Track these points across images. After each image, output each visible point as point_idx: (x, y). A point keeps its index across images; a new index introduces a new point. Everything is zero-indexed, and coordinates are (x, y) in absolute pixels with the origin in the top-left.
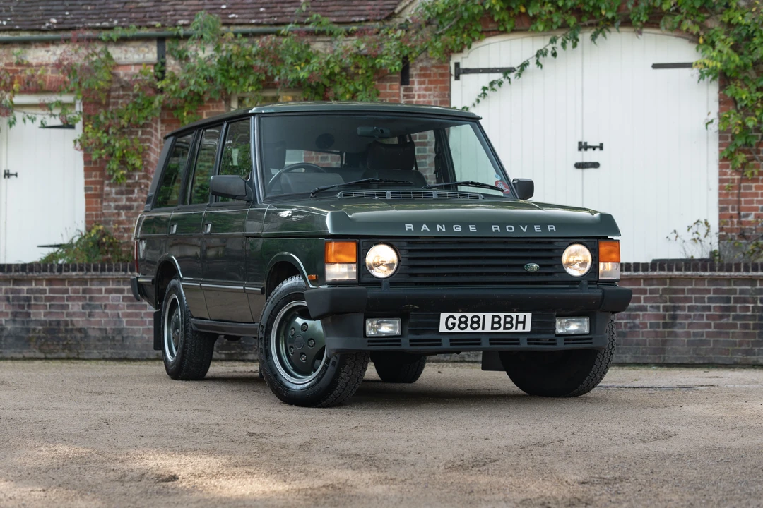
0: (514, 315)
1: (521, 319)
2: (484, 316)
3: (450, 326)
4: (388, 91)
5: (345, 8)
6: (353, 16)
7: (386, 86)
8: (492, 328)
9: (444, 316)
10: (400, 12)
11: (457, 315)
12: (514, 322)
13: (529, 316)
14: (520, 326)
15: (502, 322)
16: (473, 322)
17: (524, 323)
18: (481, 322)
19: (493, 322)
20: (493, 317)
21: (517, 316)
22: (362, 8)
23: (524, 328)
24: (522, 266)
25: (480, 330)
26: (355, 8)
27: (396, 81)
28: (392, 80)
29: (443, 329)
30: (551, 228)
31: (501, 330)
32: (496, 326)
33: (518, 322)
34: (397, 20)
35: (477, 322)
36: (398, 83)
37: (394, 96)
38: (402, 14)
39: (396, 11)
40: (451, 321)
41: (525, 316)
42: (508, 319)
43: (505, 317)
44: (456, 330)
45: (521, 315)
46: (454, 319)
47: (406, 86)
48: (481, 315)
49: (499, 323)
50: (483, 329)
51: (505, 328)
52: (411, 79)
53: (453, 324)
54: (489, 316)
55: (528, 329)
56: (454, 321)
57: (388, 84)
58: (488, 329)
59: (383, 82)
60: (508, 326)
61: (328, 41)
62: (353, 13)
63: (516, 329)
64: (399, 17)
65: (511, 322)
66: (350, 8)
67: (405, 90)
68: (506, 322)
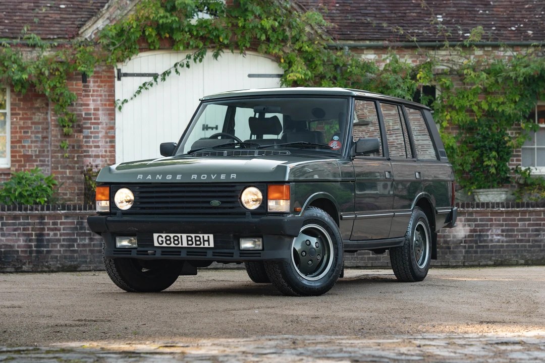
0: (201, 236)
1: (206, 238)
2: (181, 236)
3: (161, 242)
4: (75, 87)
5: (40, 28)
6: (47, 34)
7: (73, 83)
8: (188, 244)
9: (155, 236)
10: (82, 33)
11: (164, 235)
12: (202, 240)
13: (211, 236)
14: (206, 243)
15: (194, 240)
16: (175, 240)
17: (208, 241)
18: (180, 240)
19: (188, 241)
20: (187, 237)
21: (203, 237)
22: (52, 29)
23: (209, 245)
24: (209, 202)
25: (180, 245)
26: (47, 29)
27: (80, 80)
28: (77, 79)
29: (156, 244)
30: (233, 176)
31: (194, 246)
32: (190, 243)
33: (204, 241)
34: (79, 38)
35: (178, 240)
36: (81, 82)
37: (79, 91)
38: (83, 35)
39: (80, 32)
40: (160, 239)
41: (208, 237)
42: (198, 239)
43: (196, 237)
44: (164, 245)
45: (206, 236)
46: (162, 237)
47: (85, 84)
48: (179, 235)
49: (191, 240)
50: (182, 244)
51: (196, 244)
52: (88, 79)
53: (162, 241)
54: (184, 236)
55: (212, 245)
56: (162, 239)
57: (74, 82)
58: (185, 245)
59: (71, 81)
60: (198, 243)
61: (29, 51)
62: (47, 32)
63: (204, 245)
64: (81, 37)
65: (200, 241)
66: (44, 28)
67: (84, 86)
68: (196, 241)
